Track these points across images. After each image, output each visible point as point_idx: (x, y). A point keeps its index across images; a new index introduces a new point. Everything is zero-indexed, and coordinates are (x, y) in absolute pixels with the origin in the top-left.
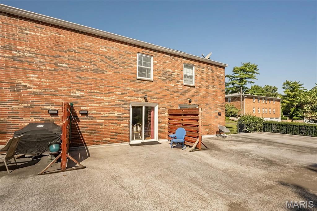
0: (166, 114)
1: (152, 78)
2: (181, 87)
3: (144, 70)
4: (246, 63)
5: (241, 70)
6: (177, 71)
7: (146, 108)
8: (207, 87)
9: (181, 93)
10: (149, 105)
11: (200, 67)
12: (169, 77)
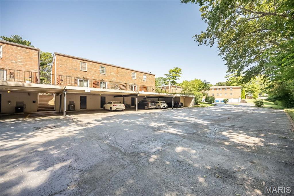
0: (139, 88)
1: (135, 79)
2: (143, 81)
3: (134, 76)
4: (176, 67)
5: (173, 71)
6: (142, 77)
7: (134, 86)
8: (150, 81)
9: (143, 83)
10: (135, 85)
11: (148, 75)
12: (140, 78)
